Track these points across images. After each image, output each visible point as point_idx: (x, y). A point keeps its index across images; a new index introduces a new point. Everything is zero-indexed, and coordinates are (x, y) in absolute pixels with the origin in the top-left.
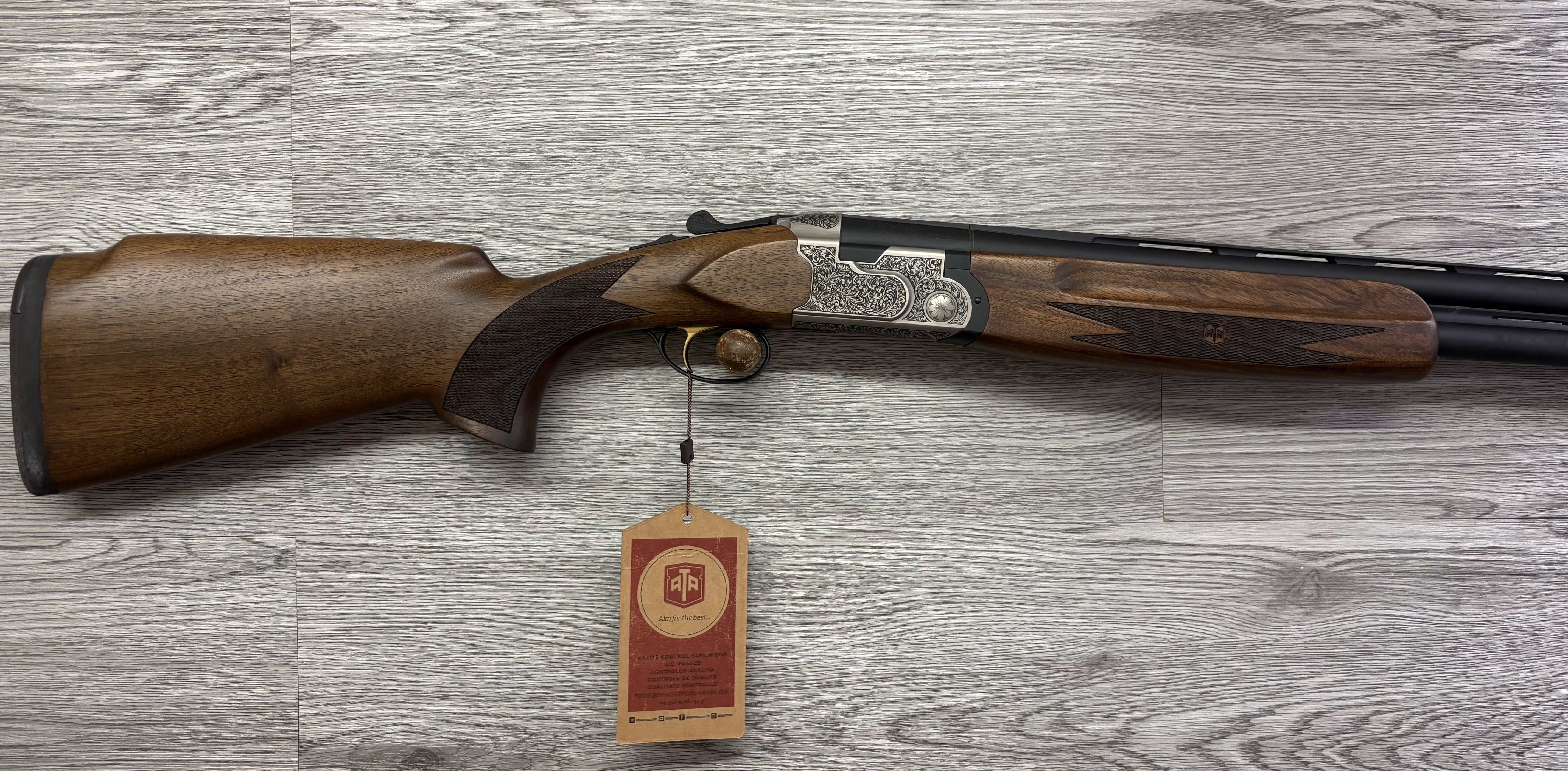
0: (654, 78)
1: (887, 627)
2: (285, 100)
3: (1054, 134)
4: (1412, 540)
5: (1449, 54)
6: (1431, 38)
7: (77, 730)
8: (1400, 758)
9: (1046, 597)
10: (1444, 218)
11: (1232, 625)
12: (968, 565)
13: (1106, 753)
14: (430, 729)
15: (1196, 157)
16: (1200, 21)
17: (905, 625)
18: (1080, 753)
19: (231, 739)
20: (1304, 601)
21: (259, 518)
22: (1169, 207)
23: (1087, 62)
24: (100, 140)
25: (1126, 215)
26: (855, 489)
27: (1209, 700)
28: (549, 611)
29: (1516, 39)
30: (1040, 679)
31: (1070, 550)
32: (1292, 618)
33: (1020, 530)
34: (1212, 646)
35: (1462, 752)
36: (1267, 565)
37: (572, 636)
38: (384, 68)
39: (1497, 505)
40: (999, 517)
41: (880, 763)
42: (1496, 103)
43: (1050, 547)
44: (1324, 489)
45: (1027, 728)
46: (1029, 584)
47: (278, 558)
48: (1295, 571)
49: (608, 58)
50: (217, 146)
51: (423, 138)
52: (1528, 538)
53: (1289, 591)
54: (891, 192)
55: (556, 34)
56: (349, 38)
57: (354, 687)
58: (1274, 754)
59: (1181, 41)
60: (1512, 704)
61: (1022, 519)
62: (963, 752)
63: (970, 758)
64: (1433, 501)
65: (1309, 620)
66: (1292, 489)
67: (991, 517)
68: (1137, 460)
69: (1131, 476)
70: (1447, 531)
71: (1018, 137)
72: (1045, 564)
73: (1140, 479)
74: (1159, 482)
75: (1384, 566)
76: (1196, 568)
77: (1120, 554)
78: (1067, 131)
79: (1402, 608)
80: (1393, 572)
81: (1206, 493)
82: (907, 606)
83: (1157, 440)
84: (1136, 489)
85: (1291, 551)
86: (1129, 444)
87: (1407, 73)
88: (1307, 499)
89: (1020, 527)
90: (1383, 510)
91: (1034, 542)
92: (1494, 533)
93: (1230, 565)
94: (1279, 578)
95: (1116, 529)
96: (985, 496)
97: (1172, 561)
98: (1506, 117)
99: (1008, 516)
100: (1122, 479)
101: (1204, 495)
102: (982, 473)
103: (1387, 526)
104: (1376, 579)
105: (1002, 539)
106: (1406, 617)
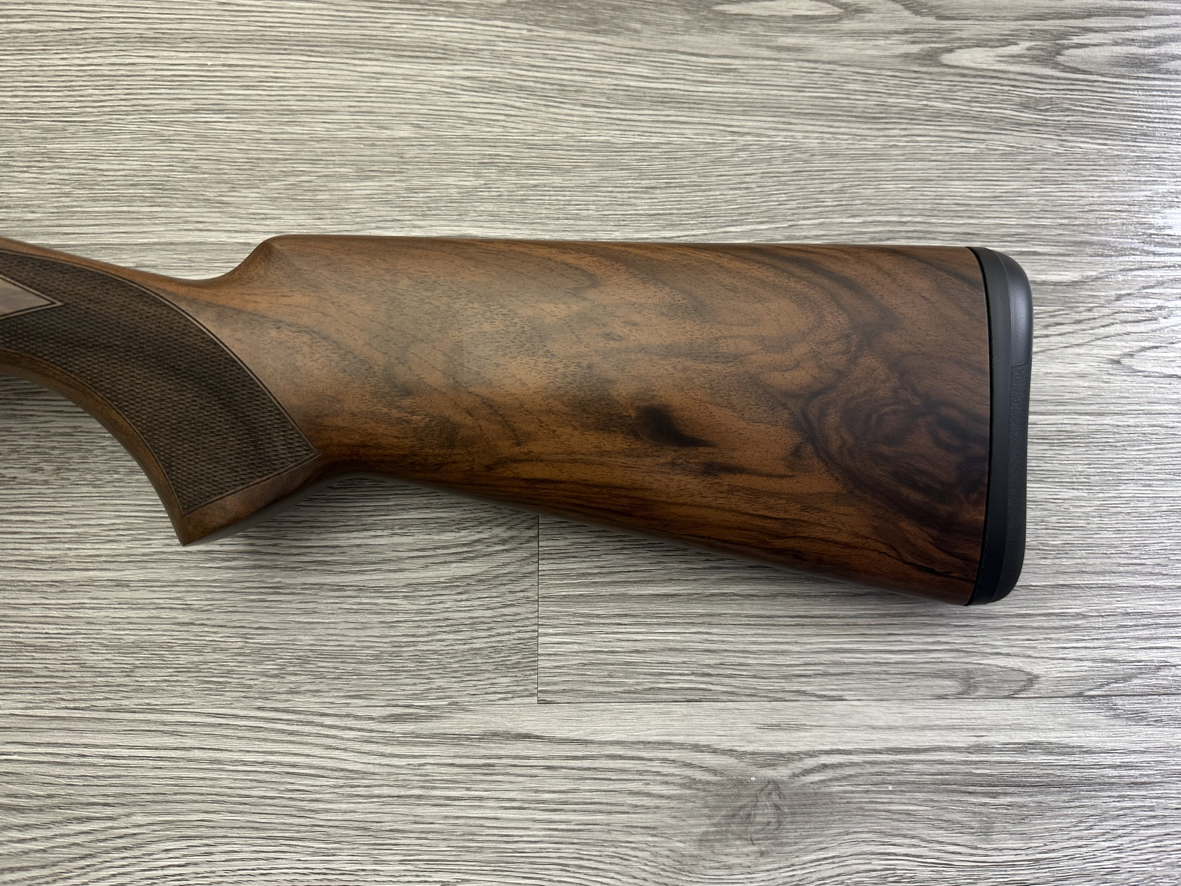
3: (394, 139)
4: (917, 732)
5: (931, 58)
6: (904, 37)
9: (346, 828)
11: (644, 875)
12: (224, 775)
15: (594, 175)
20: (756, 832)
26: (54, 649)
31: (389, 750)
32: (738, 861)
33: (310, 718)
36: (699, 775)
39: (1037, 677)
40: (279, 697)
42: (997, 121)
43: (357, 746)
44: (783, 652)
46: (321, 806)
48: (741, 783)
52: (1086, 728)
53: (734, 816)
54: (154, 209)
59: (576, 27)
61: (316, 700)
64: (944, 671)
65: (765, 864)
66: (734, 651)
67: (268, 695)
68: (499, 605)
69: (489, 629)
70: (967, 718)
71: (343, 141)
72: (347, 774)
73: (503, 634)
74: (530, 638)
75: (877, 774)
76: (587, 779)
77: (468, 757)
78: (413, 136)
79: (907, 841)
80: (890, 784)
81: (603, 656)
82: (120, 843)
83: (530, 573)
84: (496, 650)
85: (736, 751)
86: (488, 580)
87: (875, 78)
88: (758, 668)
89: (313, 714)
90: (872, 686)
91: (334, 737)
92: (1037, 719)
93: (640, 775)
94: (717, 795)
95: (463, 716)
96: (260, 663)
97: (549, 768)
98: (1012, 139)
99: (295, 696)
100: (475, 634)
101: (601, 660)
102: (256, 625)
103: (880, 711)
104: (864, 795)
105: (283, 731)
106: (914, 856)
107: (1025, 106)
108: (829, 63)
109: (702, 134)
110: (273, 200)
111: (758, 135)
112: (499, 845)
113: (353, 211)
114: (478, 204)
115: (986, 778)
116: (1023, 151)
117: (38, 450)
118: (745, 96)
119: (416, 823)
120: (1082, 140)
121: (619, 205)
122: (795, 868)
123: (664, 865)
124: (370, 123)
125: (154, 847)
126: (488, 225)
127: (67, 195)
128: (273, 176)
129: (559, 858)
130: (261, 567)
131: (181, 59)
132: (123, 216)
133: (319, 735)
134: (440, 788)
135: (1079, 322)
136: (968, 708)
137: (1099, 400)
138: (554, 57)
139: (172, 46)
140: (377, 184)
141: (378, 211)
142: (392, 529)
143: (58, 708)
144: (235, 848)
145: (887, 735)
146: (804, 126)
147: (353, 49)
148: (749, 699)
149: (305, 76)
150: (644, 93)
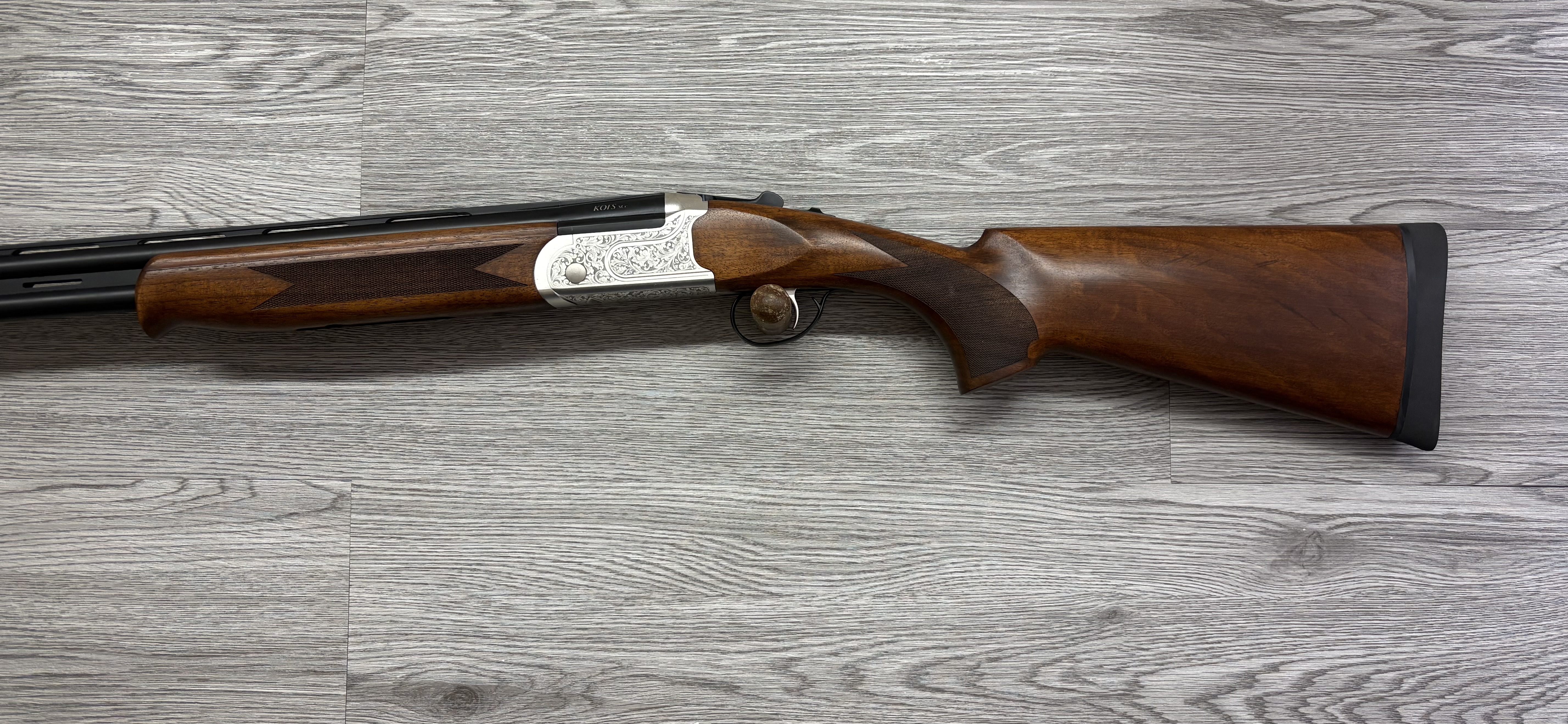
0: (698, 64)
1: (906, 578)
2: (358, 78)
3: (1067, 119)
4: (1410, 505)
5: (1438, 50)
6: (1420, 35)
7: (139, 660)
8: (1401, 717)
9: (1058, 553)
10: (1435, 202)
11: (1237, 584)
12: (984, 521)
13: (1116, 705)
14: (470, 667)
15: (1200, 142)
16: (1204, 18)
17: (923, 577)
18: (1090, 704)
19: (284, 671)
20: (1306, 561)
21: (318, 463)
22: (1175, 187)
23: (1098, 52)
24: (190, 112)
25: (1134, 194)
26: (877, 447)
27: (1215, 656)
28: (587, 555)
29: (1501, 37)
30: (1053, 632)
31: (1082, 508)
32: (1295, 577)
33: (1032, 488)
34: (1218, 604)
35: (1462, 711)
36: (1270, 526)
37: (608, 581)
38: (450, 50)
39: (1491, 473)
41: (898, 710)
42: (1483, 95)
43: (1063, 505)
45: (1041, 678)
46: (1042, 540)
47: (335, 500)
48: (1297, 532)
49: (656, 45)
50: (296, 119)
51: (483, 114)
52: (1522, 506)
53: (1292, 551)
54: (915, 170)
55: (609, 22)
56: (420, 23)
57: (400, 625)
58: (1278, 710)
59: (1186, 35)
60: (1508, 666)
61: (1036, 477)
62: (979, 701)
63: (986, 708)
65: (1312, 580)
67: (1006, 475)
68: (1145, 424)
69: (1139, 439)
70: (1444, 498)
72: (1058, 522)
73: (1147, 442)
74: (1166, 445)
75: (1383, 530)
76: (1203, 528)
77: (1131, 514)
78: (1080, 116)
79: (1402, 570)
80: (1391, 536)
81: (1212, 456)
82: (927, 559)
83: (1164, 405)
84: (1145, 451)
85: (1293, 513)
86: (1138, 409)
87: (1397, 67)
88: (1307, 464)
89: (1035, 486)
90: (1382, 477)
91: (1049, 499)
92: (1489, 500)
93: (1234, 526)
94: (1281, 539)
95: (1126, 490)
96: (1002, 455)
97: (1179, 521)
98: (1494, 109)
99: (1022, 475)
100: (1131, 442)
101: (1208, 459)
103: (1386, 492)
104: (1375, 542)
105: (1015, 496)
106: (1405, 579)
109: (1273, 111)
110: (990, 162)
111: (1313, 111)
116: (1502, 118)
117: (856, 327)
119: (1101, 551)
120: (1546, 108)
122: (1330, 583)
123: (1249, 578)
125: (946, 561)
128: (989, 146)
129: (1186, 572)
133: (1039, 498)
134: (1115, 531)
136: (1444, 492)
137: (1544, 294)
143: (883, 481)
144: (994, 563)
145: (1390, 506)
148: (1302, 482)
150: (1233, 82)
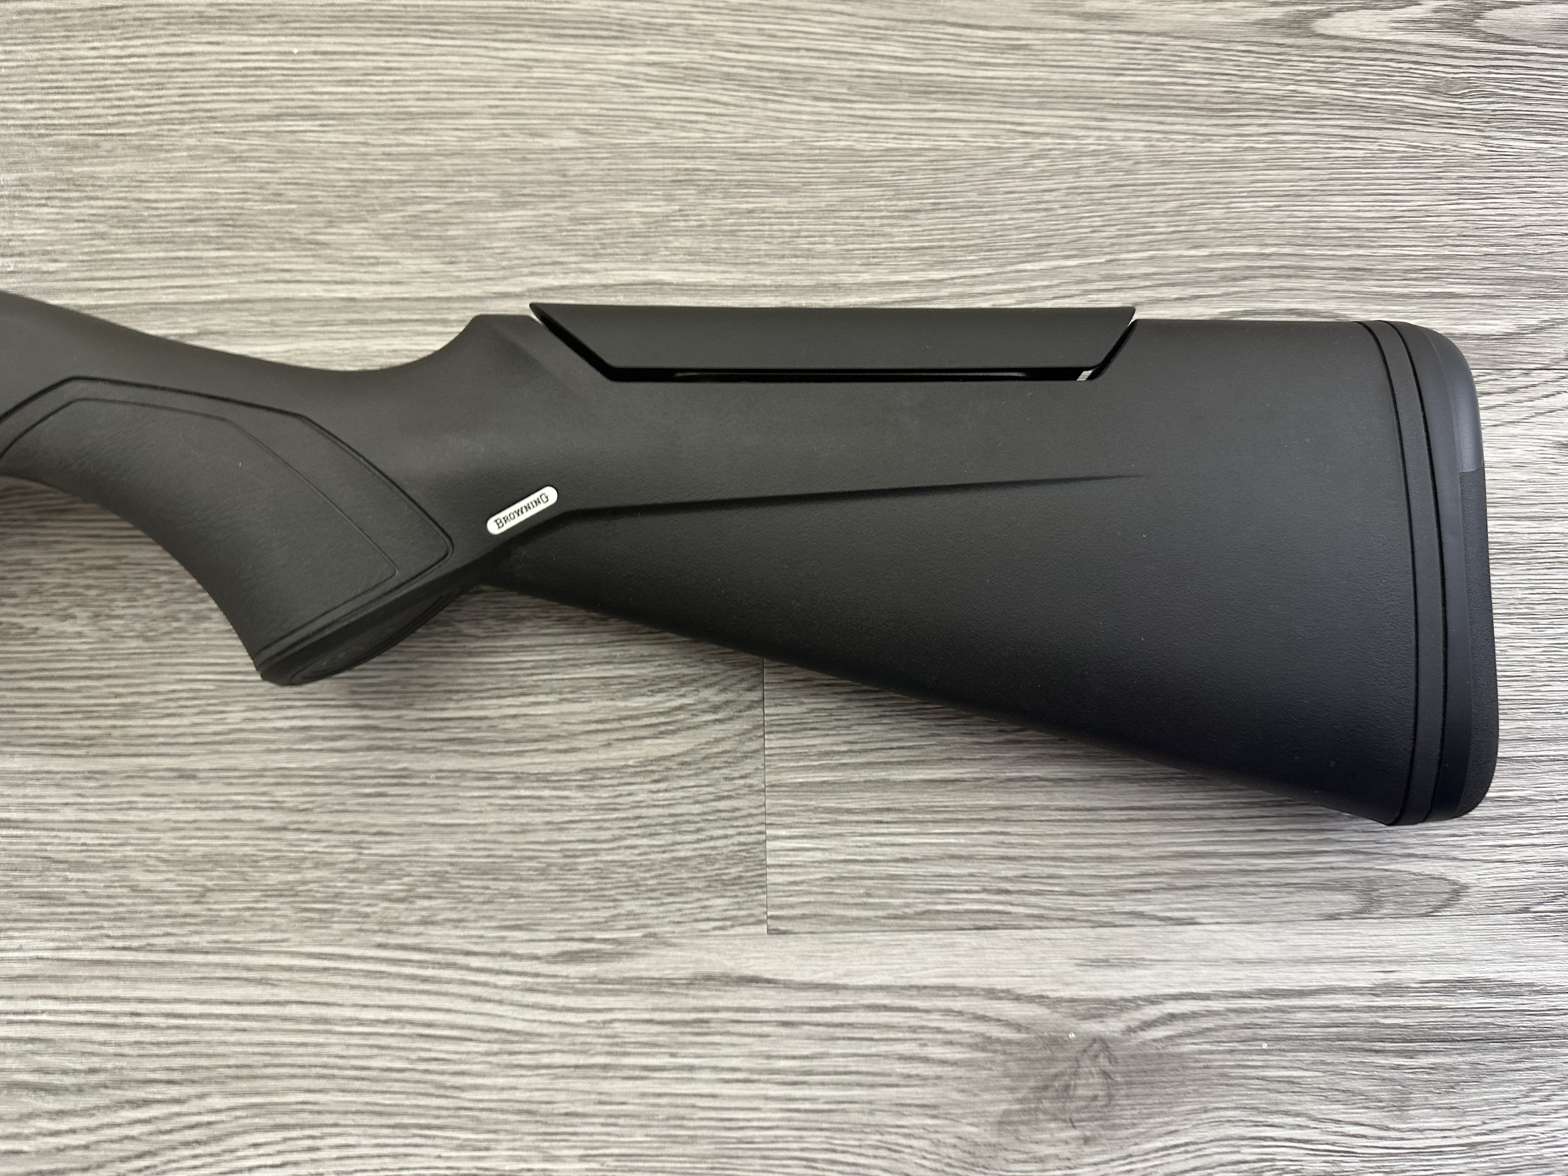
5: (1298, 25)
9: (503, 1111)
12: (333, 1039)
15: (831, 195)
20: (1078, 1110)
26: (94, 866)
32: (1053, 1151)
33: (451, 958)
36: (996, 1031)
39: (1465, 887)
40: (406, 929)
42: (1393, 110)
43: (517, 996)
44: (1110, 859)
48: (1055, 1042)
53: (1046, 1088)
61: (459, 932)
64: (1335, 881)
65: (1091, 1155)
66: (1042, 858)
67: (392, 927)
68: (711, 797)
69: (698, 830)
70: (1370, 947)
71: (481, 155)
72: (504, 1036)
73: (718, 838)
74: (755, 843)
75: (1246, 1026)
76: (838, 1039)
77: (672, 1010)
78: (579, 145)
79: (1290, 1120)
80: (1265, 1040)
81: (857, 867)
82: (191, 1135)
83: (754, 752)
84: (708, 860)
85: (1047, 997)
86: (695, 762)
87: (1221, 55)
88: (1076, 881)
89: (455, 952)
90: (1237, 904)
91: (485, 984)
92: (1468, 947)
93: (914, 1032)
94: (1023, 1059)
95: (663, 952)
96: (380, 882)
97: (785, 1024)
98: (1415, 136)
99: (430, 927)
100: (678, 838)
101: (853, 872)
102: (374, 830)
103: (1248, 939)
104: (1228, 1056)
105: (413, 977)
106: (1299, 1141)
107: (1432, 90)
108: (1157, 34)
109: (983, 136)
110: (386, 237)
111: (1060, 136)
112: (717, 1133)
113: (498, 251)
114: (671, 238)
115: (1399, 1031)
116: (1431, 152)
117: (68, 590)
118: (1040, 82)
119: (601, 1103)
120: (1513, 136)
121: (868, 236)
122: (1134, 1159)
123: (950, 1157)
124: (520, 129)
125: (239, 1141)
126: (686, 267)
127: (102, 236)
128: (385, 205)
129: (802, 1150)
130: (379, 748)
131: (257, 45)
132: (179, 263)
133: (463, 982)
134: (634, 1054)
135: (1512, 390)
136: (1371, 932)
138: (773, 32)
139: (244, 28)
140: (530, 213)
141: (533, 250)
142: (560, 693)
143: (101, 949)
144: (351, 1140)
145: (1259, 972)
146: (1124, 123)
147: (493, 27)
148: (1064, 924)
149: (429, 65)
150: (900, 80)
